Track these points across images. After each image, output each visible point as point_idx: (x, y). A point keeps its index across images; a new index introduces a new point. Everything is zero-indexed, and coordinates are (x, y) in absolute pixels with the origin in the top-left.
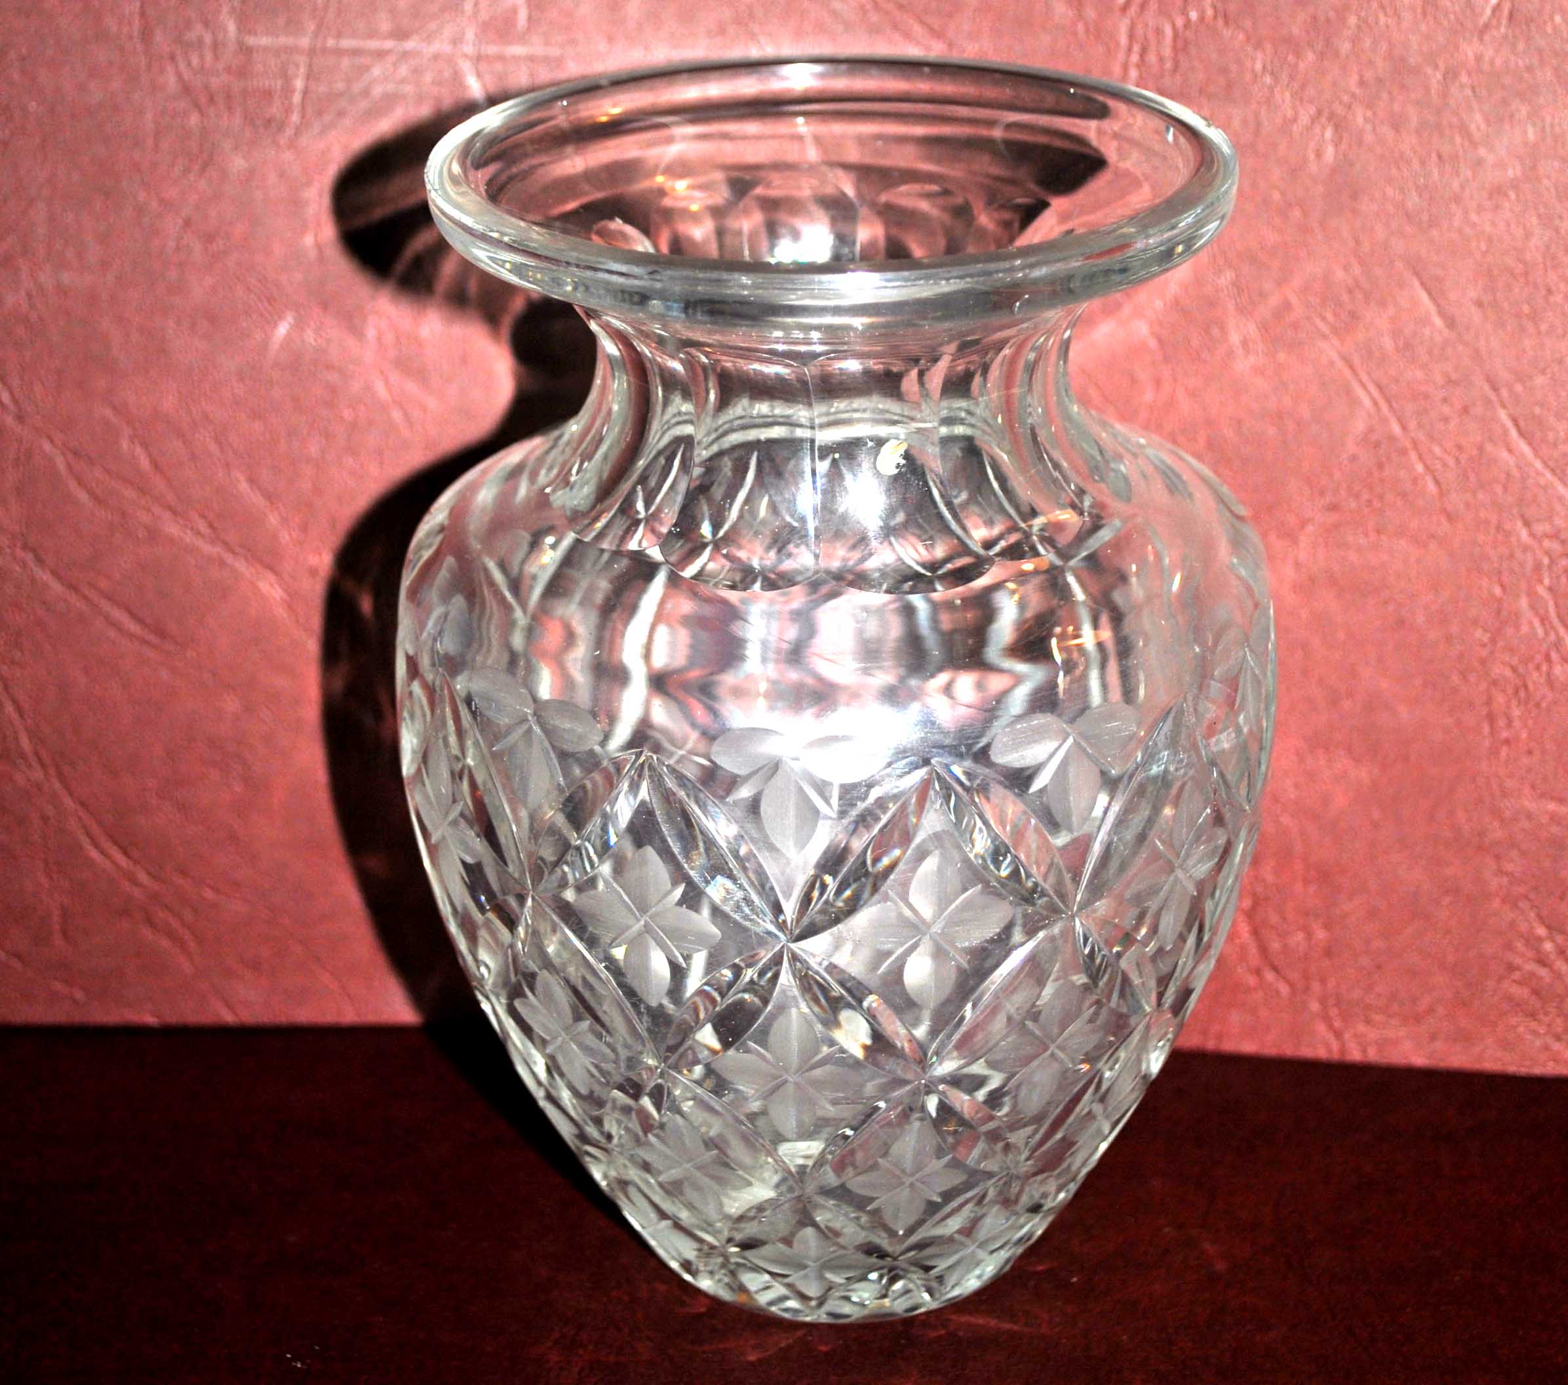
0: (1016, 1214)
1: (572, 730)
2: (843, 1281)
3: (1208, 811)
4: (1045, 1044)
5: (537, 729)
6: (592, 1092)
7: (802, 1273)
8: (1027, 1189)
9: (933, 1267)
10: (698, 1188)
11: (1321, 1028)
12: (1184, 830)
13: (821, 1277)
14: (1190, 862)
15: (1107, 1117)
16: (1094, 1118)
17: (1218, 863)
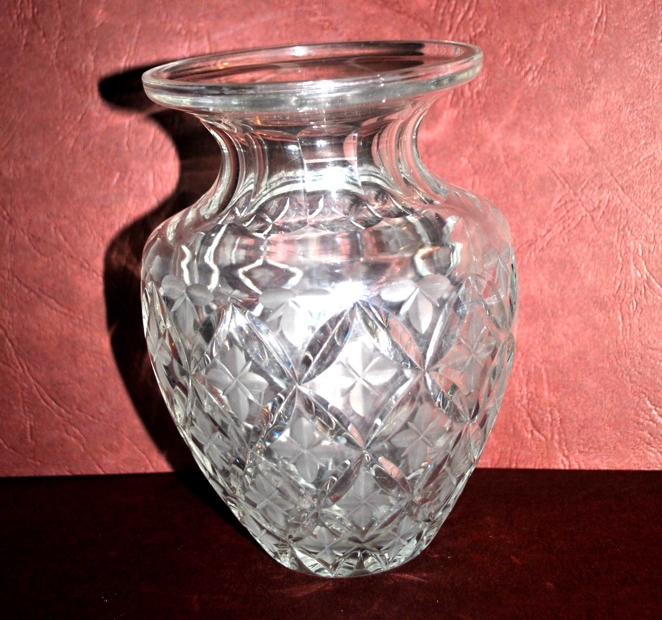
0: (418, 522)
1: (201, 297)
2: (341, 555)
3: (485, 328)
4: (418, 434)
5: (188, 299)
6: (224, 468)
7: (323, 551)
8: (421, 511)
9: (382, 547)
10: (273, 511)
11: (560, 455)
12: (475, 336)
13: (332, 554)
14: (479, 351)
15: (454, 475)
16: (447, 474)
17: (492, 354)
